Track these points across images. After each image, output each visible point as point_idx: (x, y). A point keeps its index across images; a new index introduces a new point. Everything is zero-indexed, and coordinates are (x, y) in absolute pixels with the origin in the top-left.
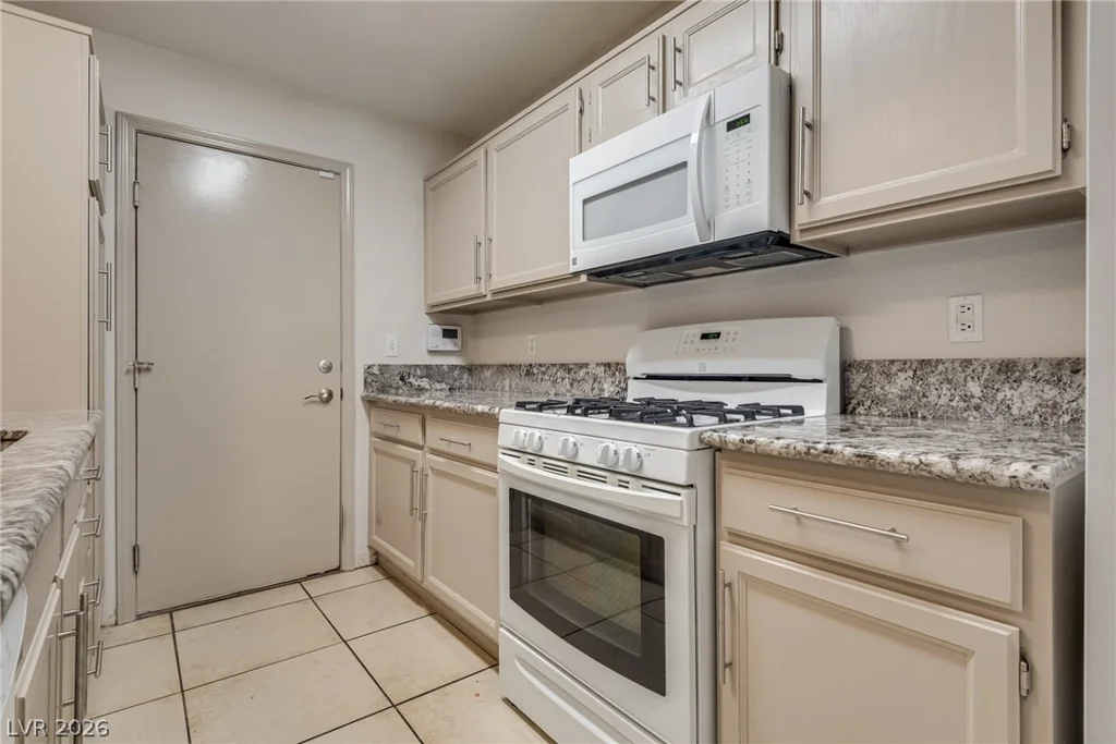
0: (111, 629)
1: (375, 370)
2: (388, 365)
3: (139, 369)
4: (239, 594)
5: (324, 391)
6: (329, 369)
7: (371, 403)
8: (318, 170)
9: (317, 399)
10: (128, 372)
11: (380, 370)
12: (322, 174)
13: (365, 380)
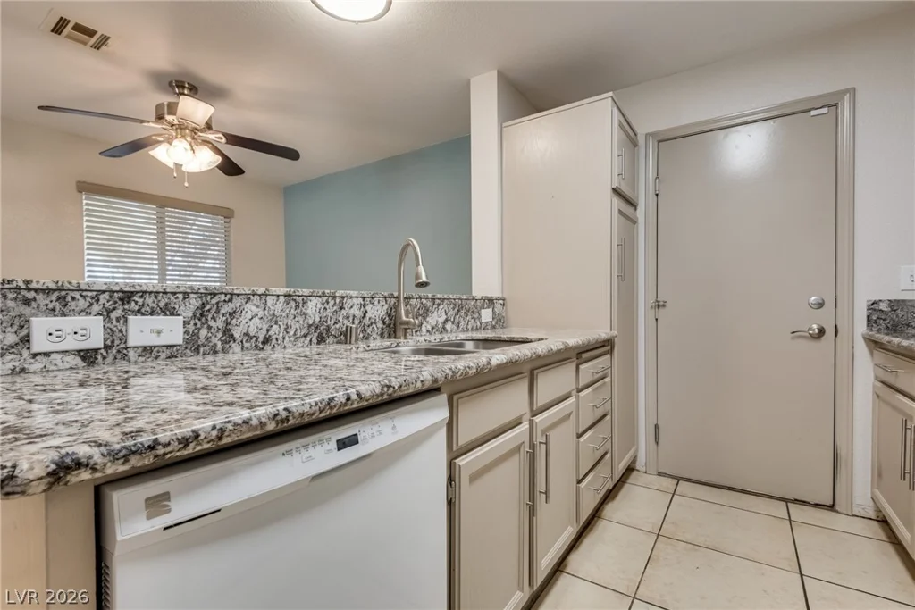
0: (642, 474)
1: (883, 307)
2: (903, 301)
3: (659, 305)
4: (729, 488)
5: (815, 326)
6: (821, 305)
7: (873, 344)
8: (809, 110)
9: (807, 334)
10: (652, 307)
11: (891, 307)
12: (813, 113)
13: (868, 317)
